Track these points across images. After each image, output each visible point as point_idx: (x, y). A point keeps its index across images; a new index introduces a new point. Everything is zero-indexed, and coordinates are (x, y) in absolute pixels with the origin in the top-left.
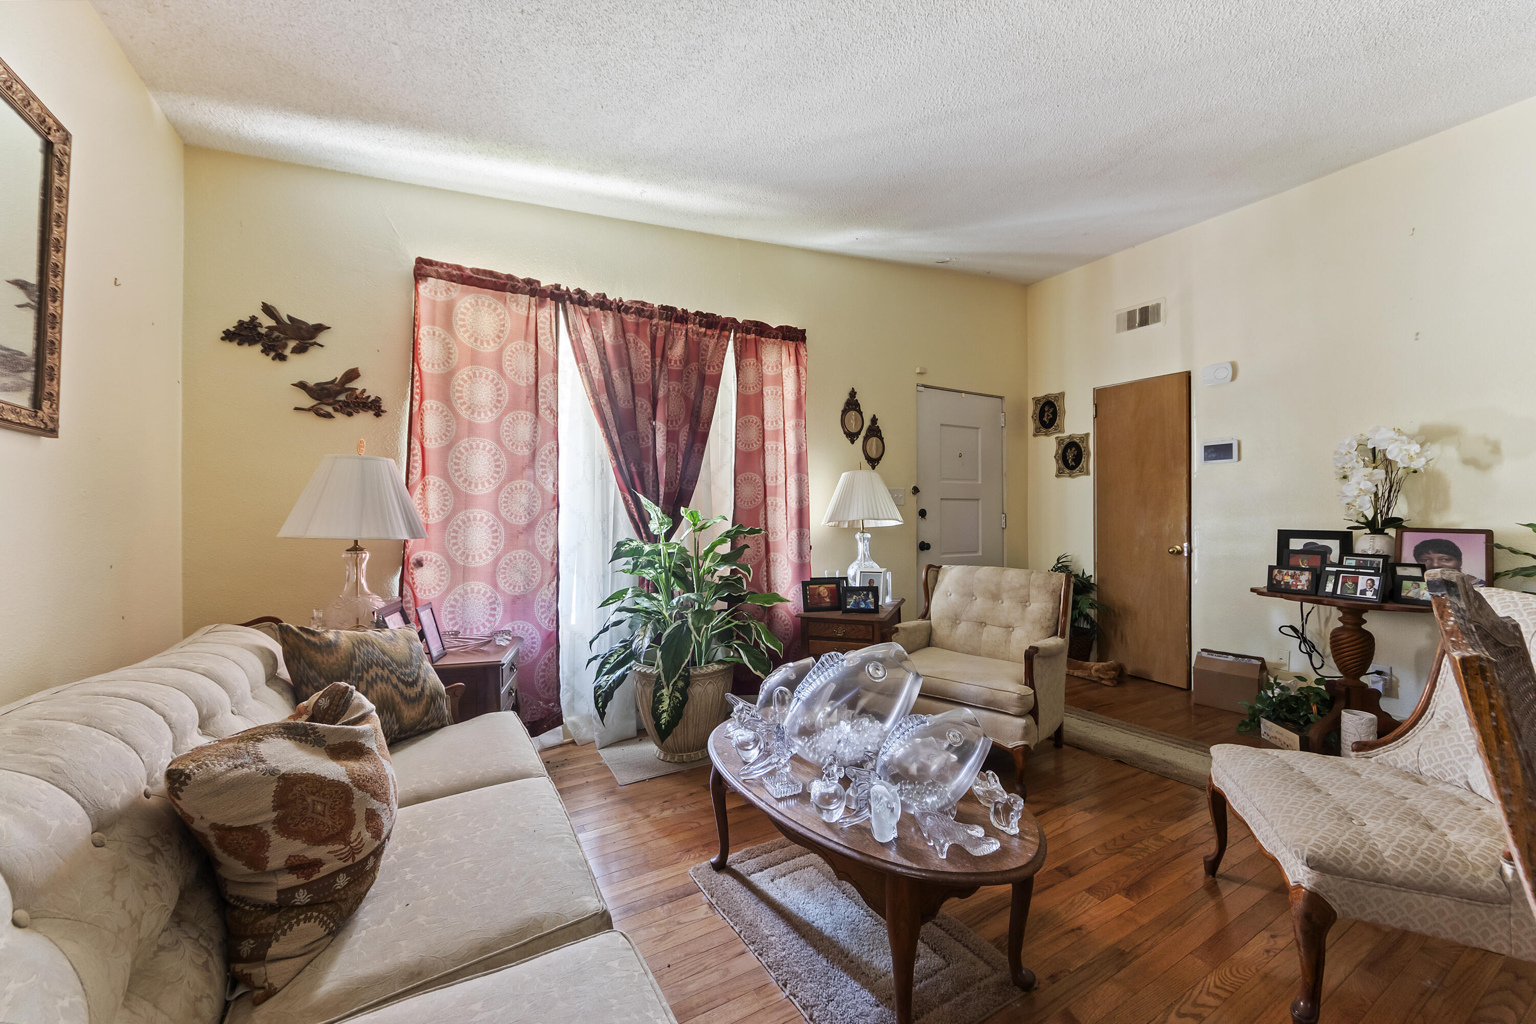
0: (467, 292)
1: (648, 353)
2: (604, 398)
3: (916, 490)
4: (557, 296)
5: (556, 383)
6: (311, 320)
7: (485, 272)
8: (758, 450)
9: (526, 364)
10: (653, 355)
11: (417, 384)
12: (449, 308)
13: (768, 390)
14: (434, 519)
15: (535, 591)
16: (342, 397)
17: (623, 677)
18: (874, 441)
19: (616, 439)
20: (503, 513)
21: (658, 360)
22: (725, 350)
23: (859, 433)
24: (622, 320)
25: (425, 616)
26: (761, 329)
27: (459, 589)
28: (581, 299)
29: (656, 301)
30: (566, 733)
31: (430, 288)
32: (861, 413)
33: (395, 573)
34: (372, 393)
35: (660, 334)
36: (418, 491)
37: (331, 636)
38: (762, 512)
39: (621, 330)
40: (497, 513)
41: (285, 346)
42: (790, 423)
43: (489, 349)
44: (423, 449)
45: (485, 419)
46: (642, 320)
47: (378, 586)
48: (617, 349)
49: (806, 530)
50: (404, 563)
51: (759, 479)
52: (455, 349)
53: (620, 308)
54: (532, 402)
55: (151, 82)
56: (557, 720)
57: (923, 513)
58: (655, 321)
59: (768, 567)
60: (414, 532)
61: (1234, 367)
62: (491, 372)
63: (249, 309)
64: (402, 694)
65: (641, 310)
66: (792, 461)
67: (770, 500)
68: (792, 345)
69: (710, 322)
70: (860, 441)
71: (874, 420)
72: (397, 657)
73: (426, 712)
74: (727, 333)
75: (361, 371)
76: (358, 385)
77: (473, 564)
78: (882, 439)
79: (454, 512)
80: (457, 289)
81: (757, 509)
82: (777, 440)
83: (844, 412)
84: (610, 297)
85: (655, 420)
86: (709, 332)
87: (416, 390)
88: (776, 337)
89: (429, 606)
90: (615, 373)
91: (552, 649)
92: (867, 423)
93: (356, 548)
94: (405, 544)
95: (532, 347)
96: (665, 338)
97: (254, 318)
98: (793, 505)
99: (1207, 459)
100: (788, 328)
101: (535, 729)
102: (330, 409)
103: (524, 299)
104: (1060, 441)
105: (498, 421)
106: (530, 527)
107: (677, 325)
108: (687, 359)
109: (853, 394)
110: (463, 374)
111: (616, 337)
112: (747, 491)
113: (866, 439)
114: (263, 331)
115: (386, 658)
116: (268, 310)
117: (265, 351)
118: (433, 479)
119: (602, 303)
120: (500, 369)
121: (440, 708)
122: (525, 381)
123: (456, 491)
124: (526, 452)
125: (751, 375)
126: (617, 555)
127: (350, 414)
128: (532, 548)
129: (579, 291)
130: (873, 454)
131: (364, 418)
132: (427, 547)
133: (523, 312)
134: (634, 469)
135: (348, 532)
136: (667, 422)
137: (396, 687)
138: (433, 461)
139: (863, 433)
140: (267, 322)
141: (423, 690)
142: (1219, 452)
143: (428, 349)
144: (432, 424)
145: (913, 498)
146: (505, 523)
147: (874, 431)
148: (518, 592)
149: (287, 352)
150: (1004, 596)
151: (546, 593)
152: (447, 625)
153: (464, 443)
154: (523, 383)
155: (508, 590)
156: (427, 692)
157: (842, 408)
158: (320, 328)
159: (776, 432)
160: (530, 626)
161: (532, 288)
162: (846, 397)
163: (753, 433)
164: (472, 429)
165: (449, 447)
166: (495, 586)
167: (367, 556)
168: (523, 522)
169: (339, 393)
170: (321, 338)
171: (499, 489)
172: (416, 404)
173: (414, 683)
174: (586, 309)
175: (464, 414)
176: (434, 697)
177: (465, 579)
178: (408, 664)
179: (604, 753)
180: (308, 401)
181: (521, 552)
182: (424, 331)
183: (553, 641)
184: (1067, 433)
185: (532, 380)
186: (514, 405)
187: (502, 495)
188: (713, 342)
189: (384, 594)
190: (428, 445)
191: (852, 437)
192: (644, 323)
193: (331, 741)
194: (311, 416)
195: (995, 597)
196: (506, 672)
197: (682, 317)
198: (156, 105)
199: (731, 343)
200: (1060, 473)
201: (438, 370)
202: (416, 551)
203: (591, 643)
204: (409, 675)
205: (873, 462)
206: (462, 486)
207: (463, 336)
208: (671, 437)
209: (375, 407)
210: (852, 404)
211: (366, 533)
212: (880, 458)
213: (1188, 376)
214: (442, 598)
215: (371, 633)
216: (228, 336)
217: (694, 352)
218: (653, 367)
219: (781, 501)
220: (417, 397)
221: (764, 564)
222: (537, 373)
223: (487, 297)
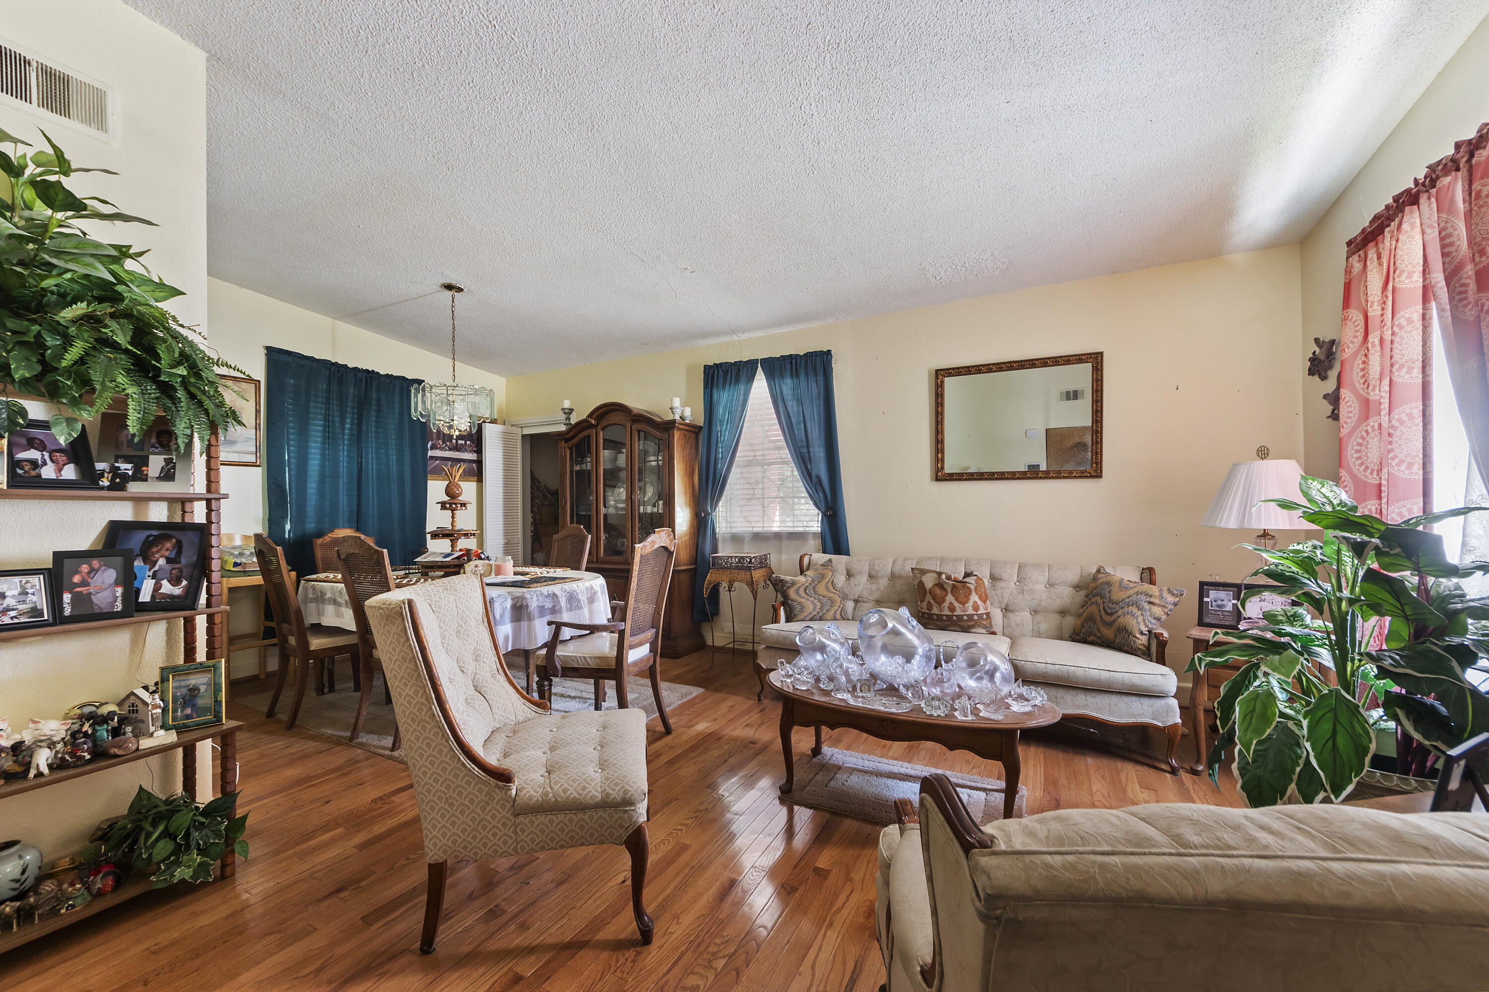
12: (1357, 282)
41: (1323, 367)
64: (1101, 616)
72: (1112, 597)
80: (1362, 256)
93: (1265, 535)
97: (1314, 353)
110: (1366, 347)
115: (1108, 595)
117: (1319, 375)
137: (1100, 611)
140: (1318, 351)
141: (1114, 621)
153: (1366, 426)
156: (1117, 623)
164: (1372, 409)
173: (1111, 614)
175: (1366, 392)
180: (1330, 409)
194: (1332, 421)
204: (1110, 609)
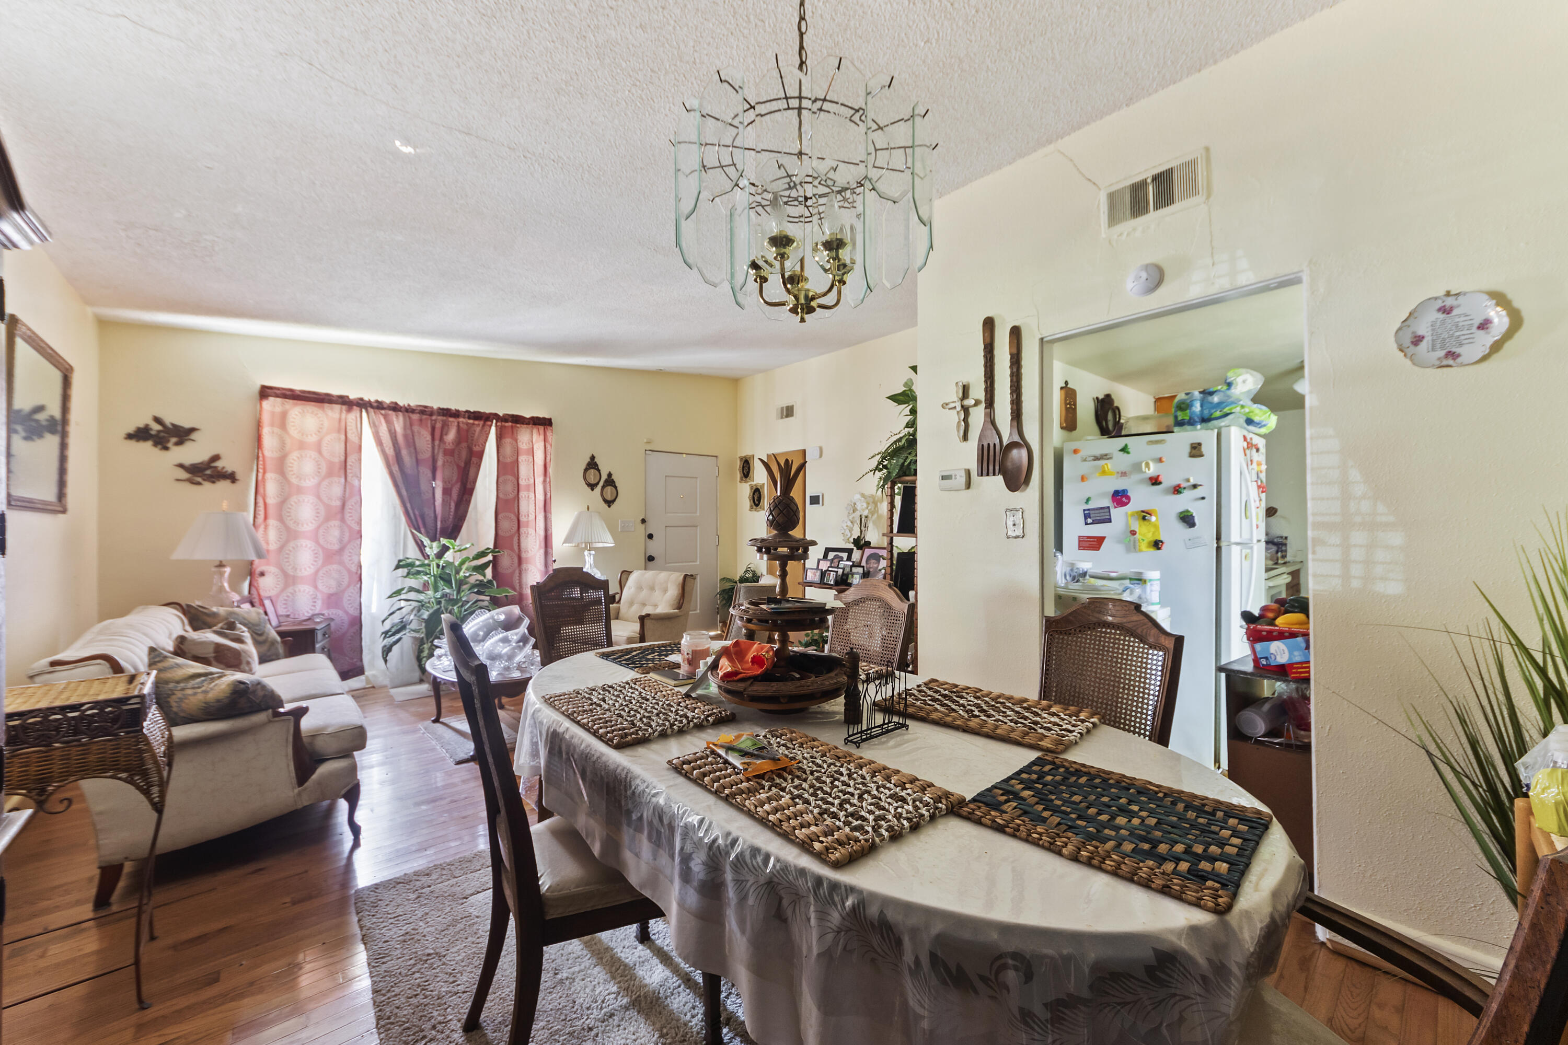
0: (296, 405)
1: (429, 438)
2: (395, 468)
3: (643, 521)
4: (362, 404)
5: (360, 460)
6: (187, 425)
7: (309, 392)
8: (514, 498)
9: (339, 448)
10: (433, 439)
11: (261, 463)
12: (284, 415)
13: (522, 458)
14: (273, 546)
15: (343, 591)
16: (208, 472)
17: (400, 639)
18: (609, 489)
19: (404, 493)
20: (322, 542)
21: (437, 442)
22: (488, 434)
23: (598, 484)
24: (410, 418)
25: (267, 603)
26: (517, 420)
27: (290, 590)
28: (379, 406)
29: (436, 405)
30: (368, 680)
31: (271, 405)
32: (599, 471)
33: (245, 579)
34: (229, 469)
35: (439, 425)
36: (261, 529)
37: (214, 609)
38: (516, 538)
39: (409, 425)
40: (317, 542)
41: (168, 441)
42: (539, 480)
43: (312, 439)
44: (265, 504)
45: (309, 483)
46: (424, 417)
47: (235, 587)
48: (405, 436)
49: (549, 550)
50: (251, 574)
51: (514, 518)
52: (288, 441)
53: (408, 410)
54: (342, 472)
55: (88, 302)
56: (360, 671)
57: (650, 536)
58: (434, 418)
59: (520, 574)
60: (260, 555)
61: (821, 449)
62: (313, 454)
63: (143, 419)
65: (425, 411)
66: (540, 504)
67: (522, 530)
68: (541, 428)
69: (477, 416)
70: (598, 489)
71: (610, 475)
73: (269, 650)
74: (489, 423)
75: (222, 456)
76: (219, 464)
77: (299, 574)
78: (616, 488)
79: (287, 541)
80: (289, 403)
81: (511, 537)
82: (529, 490)
83: (586, 470)
84: (401, 404)
85: (434, 479)
86: (477, 422)
87: (260, 466)
88: (528, 424)
89: (270, 598)
90: (404, 452)
91: (357, 627)
92: (604, 477)
93: (221, 565)
94: (252, 563)
95: (343, 437)
96: (442, 428)
97: (147, 426)
98: (542, 533)
99: (811, 503)
100: (537, 418)
101: (345, 675)
102: (199, 479)
103: (337, 407)
104: (751, 487)
105: (319, 484)
106: (341, 550)
107: (451, 419)
108: (459, 441)
109: (593, 458)
110: (294, 455)
111: (405, 428)
112: (505, 525)
113: (603, 487)
114: (153, 433)
116: (157, 420)
117: (155, 445)
118: (272, 522)
119: (395, 408)
120: (320, 452)
121: (277, 649)
122: (338, 458)
123: (288, 529)
124: (338, 503)
125: (508, 450)
126: (398, 567)
127: (213, 482)
128: (341, 563)
129: (377, 401)
130: (609, 498)
131: (224, 485)
132: (268, 564)
133: (336, 416)
134: (417, 513)
135: (218, 556)
136: (444, 482)
138: (271, 511)
139: (601, 483)
140: (156, 427)
142: (815, 500)
143: (269, 441)
144: (271, 488)
145: (643, 526)
146: (323, 548)
147: (610, 482)
148: (332, 591)
149: (170, 445)
150: (656, 588)
151: (353, 590)
152: (282, 611)
153: (294, 499)
154: (336, 460)
155: (326, 590)
156: (269, 640)
157: (584, 467)
158: (193, 430)
159: (528, 486)
160: (340, 613)
161: (345, 402)
162: (588, 460)
163: (509, 488)
164: (300, 490)
165: (283, 503)
166: (316, 587)
167: (228, 570)
168: (336, 547)
169: (207, 469)
170: (194, 436)
171: (318, 528)
172: (260, 475)
174: (383, 412)
175: (294, 480)
176: (273, 643)
177: (294, 583)
178: (258, 625)
179: (393, 691)
180: (184, 475)
181: (335, 566)
182: (266, 431)
183: (357, 622)
184: (755, 483)
185: (343, 458)
186: (330, 474)
187: (321, 531)
188: (478, 429)
189: (239, 592)
190: (270, 501)
191: (592, 486)
192: (426, 419)
193: (232, 637)
194: (188, 486)
195: (652, 589)
196: (319, 636)
197: (456, 414)
198: (90, 310)
199: (493, 429)
200: (751, 508)
201: (276, 455)
202: (259, 566)
203: (383, 622)
205: (609, 503)
206: (291, 525)
207: (293, 431)
208: (446, 492)
209: (231, 477)
210: (592, 464)
211: (231, 556)
212: (614, 500)
213: (804, 451)
214: (278, 596)
215: (236, 610)
216: (130, 437)
217: (464, 437)
218: (433, 448)
219: (531, 531)
220: (261, 470)
221: (517, 572)
222: (346, 454)
223: (310, 408)
